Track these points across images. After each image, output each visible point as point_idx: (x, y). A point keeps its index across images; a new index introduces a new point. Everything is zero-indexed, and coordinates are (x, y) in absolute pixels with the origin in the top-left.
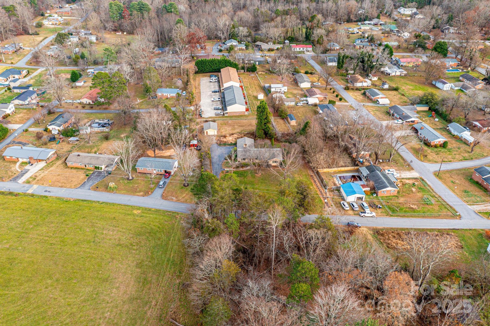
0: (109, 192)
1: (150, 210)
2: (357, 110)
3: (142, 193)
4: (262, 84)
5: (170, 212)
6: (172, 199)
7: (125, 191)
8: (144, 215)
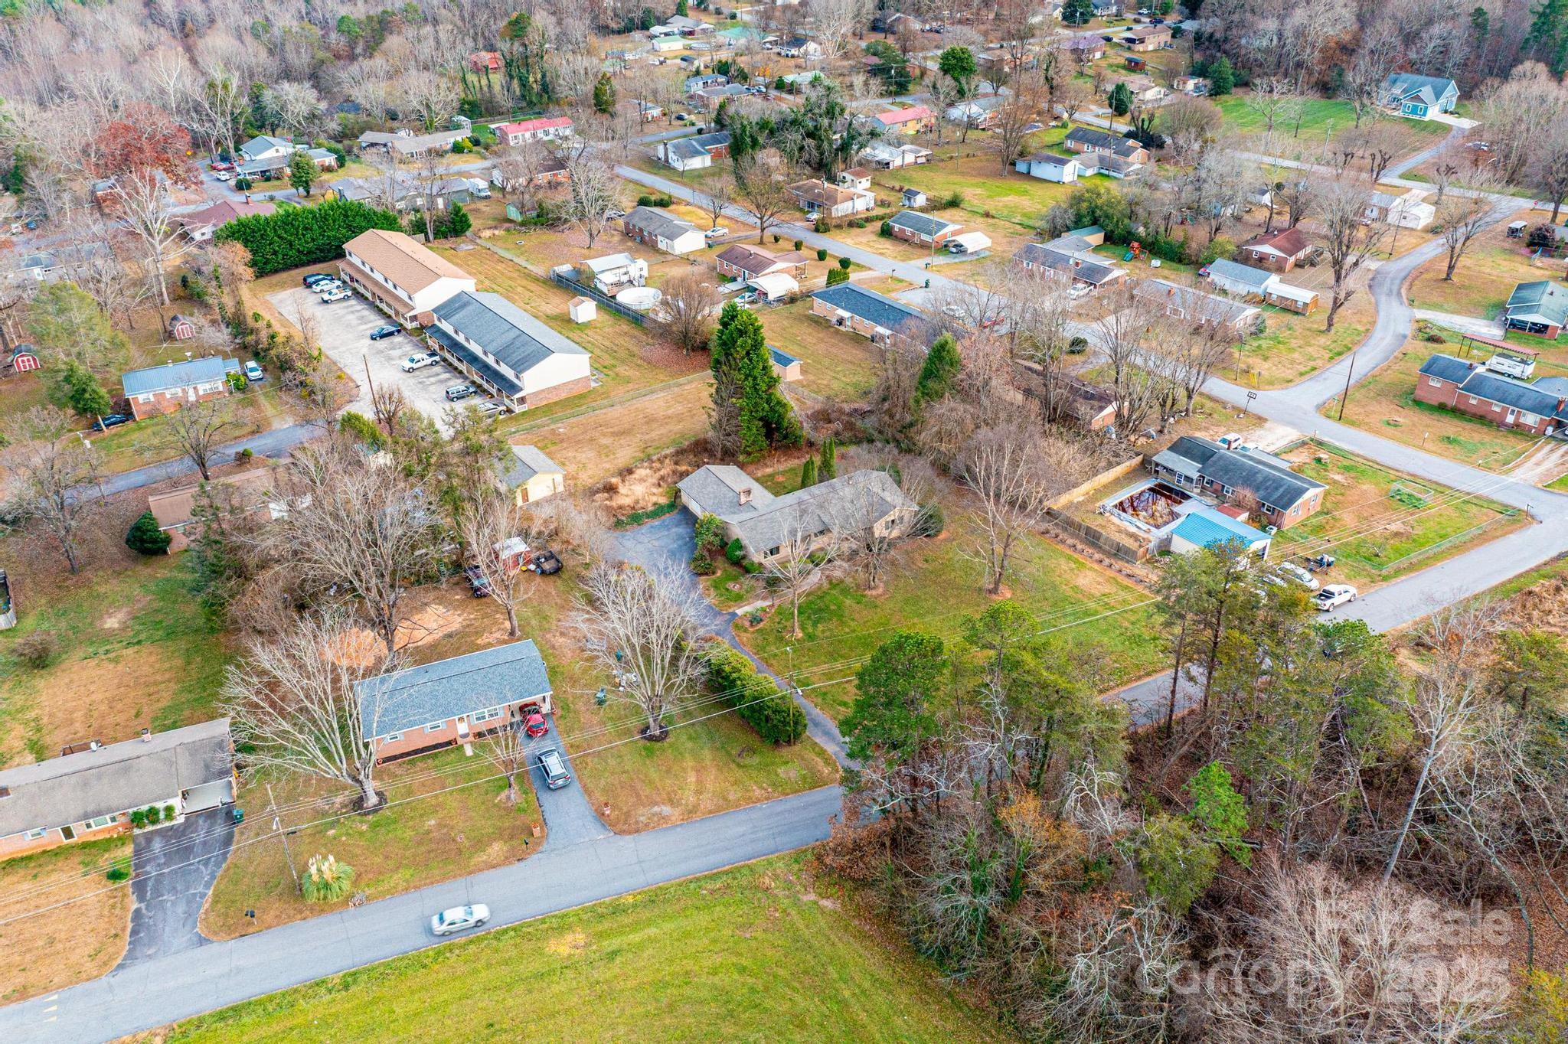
0: (324, 907)
1: (617, 909)
2: (927, 286)
3: (497, 849)
4: (539, 270)
5: (713, 877)
6: (665, 818)
7: (406, 873)
8: (614, 943)
